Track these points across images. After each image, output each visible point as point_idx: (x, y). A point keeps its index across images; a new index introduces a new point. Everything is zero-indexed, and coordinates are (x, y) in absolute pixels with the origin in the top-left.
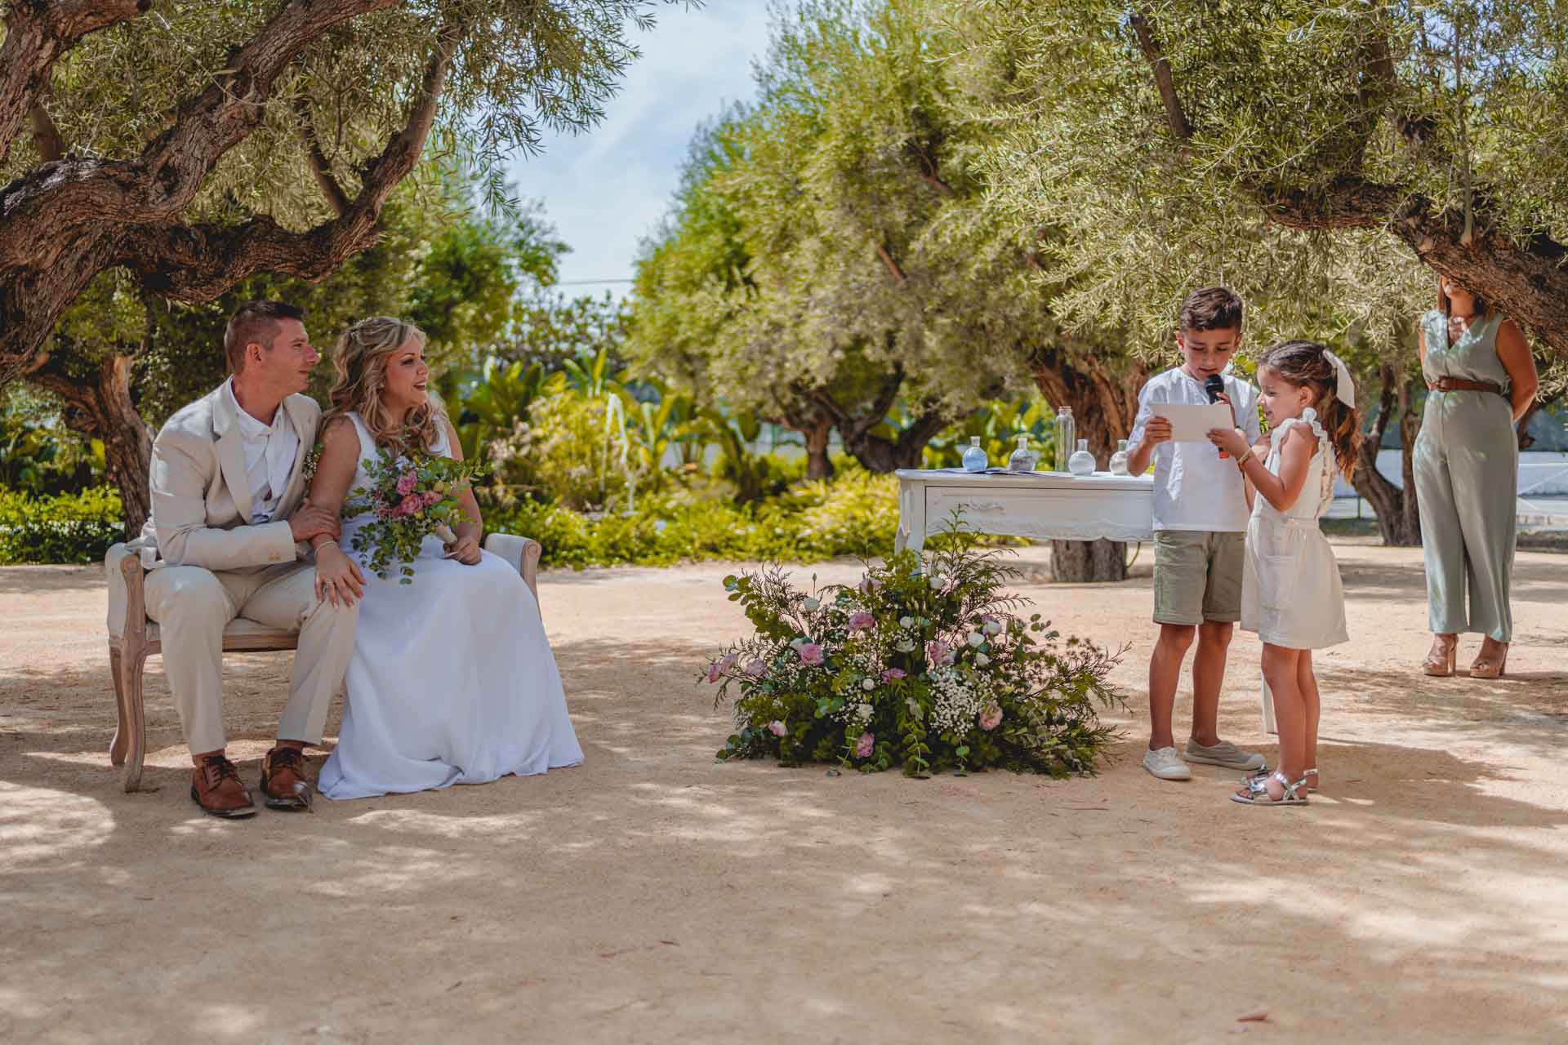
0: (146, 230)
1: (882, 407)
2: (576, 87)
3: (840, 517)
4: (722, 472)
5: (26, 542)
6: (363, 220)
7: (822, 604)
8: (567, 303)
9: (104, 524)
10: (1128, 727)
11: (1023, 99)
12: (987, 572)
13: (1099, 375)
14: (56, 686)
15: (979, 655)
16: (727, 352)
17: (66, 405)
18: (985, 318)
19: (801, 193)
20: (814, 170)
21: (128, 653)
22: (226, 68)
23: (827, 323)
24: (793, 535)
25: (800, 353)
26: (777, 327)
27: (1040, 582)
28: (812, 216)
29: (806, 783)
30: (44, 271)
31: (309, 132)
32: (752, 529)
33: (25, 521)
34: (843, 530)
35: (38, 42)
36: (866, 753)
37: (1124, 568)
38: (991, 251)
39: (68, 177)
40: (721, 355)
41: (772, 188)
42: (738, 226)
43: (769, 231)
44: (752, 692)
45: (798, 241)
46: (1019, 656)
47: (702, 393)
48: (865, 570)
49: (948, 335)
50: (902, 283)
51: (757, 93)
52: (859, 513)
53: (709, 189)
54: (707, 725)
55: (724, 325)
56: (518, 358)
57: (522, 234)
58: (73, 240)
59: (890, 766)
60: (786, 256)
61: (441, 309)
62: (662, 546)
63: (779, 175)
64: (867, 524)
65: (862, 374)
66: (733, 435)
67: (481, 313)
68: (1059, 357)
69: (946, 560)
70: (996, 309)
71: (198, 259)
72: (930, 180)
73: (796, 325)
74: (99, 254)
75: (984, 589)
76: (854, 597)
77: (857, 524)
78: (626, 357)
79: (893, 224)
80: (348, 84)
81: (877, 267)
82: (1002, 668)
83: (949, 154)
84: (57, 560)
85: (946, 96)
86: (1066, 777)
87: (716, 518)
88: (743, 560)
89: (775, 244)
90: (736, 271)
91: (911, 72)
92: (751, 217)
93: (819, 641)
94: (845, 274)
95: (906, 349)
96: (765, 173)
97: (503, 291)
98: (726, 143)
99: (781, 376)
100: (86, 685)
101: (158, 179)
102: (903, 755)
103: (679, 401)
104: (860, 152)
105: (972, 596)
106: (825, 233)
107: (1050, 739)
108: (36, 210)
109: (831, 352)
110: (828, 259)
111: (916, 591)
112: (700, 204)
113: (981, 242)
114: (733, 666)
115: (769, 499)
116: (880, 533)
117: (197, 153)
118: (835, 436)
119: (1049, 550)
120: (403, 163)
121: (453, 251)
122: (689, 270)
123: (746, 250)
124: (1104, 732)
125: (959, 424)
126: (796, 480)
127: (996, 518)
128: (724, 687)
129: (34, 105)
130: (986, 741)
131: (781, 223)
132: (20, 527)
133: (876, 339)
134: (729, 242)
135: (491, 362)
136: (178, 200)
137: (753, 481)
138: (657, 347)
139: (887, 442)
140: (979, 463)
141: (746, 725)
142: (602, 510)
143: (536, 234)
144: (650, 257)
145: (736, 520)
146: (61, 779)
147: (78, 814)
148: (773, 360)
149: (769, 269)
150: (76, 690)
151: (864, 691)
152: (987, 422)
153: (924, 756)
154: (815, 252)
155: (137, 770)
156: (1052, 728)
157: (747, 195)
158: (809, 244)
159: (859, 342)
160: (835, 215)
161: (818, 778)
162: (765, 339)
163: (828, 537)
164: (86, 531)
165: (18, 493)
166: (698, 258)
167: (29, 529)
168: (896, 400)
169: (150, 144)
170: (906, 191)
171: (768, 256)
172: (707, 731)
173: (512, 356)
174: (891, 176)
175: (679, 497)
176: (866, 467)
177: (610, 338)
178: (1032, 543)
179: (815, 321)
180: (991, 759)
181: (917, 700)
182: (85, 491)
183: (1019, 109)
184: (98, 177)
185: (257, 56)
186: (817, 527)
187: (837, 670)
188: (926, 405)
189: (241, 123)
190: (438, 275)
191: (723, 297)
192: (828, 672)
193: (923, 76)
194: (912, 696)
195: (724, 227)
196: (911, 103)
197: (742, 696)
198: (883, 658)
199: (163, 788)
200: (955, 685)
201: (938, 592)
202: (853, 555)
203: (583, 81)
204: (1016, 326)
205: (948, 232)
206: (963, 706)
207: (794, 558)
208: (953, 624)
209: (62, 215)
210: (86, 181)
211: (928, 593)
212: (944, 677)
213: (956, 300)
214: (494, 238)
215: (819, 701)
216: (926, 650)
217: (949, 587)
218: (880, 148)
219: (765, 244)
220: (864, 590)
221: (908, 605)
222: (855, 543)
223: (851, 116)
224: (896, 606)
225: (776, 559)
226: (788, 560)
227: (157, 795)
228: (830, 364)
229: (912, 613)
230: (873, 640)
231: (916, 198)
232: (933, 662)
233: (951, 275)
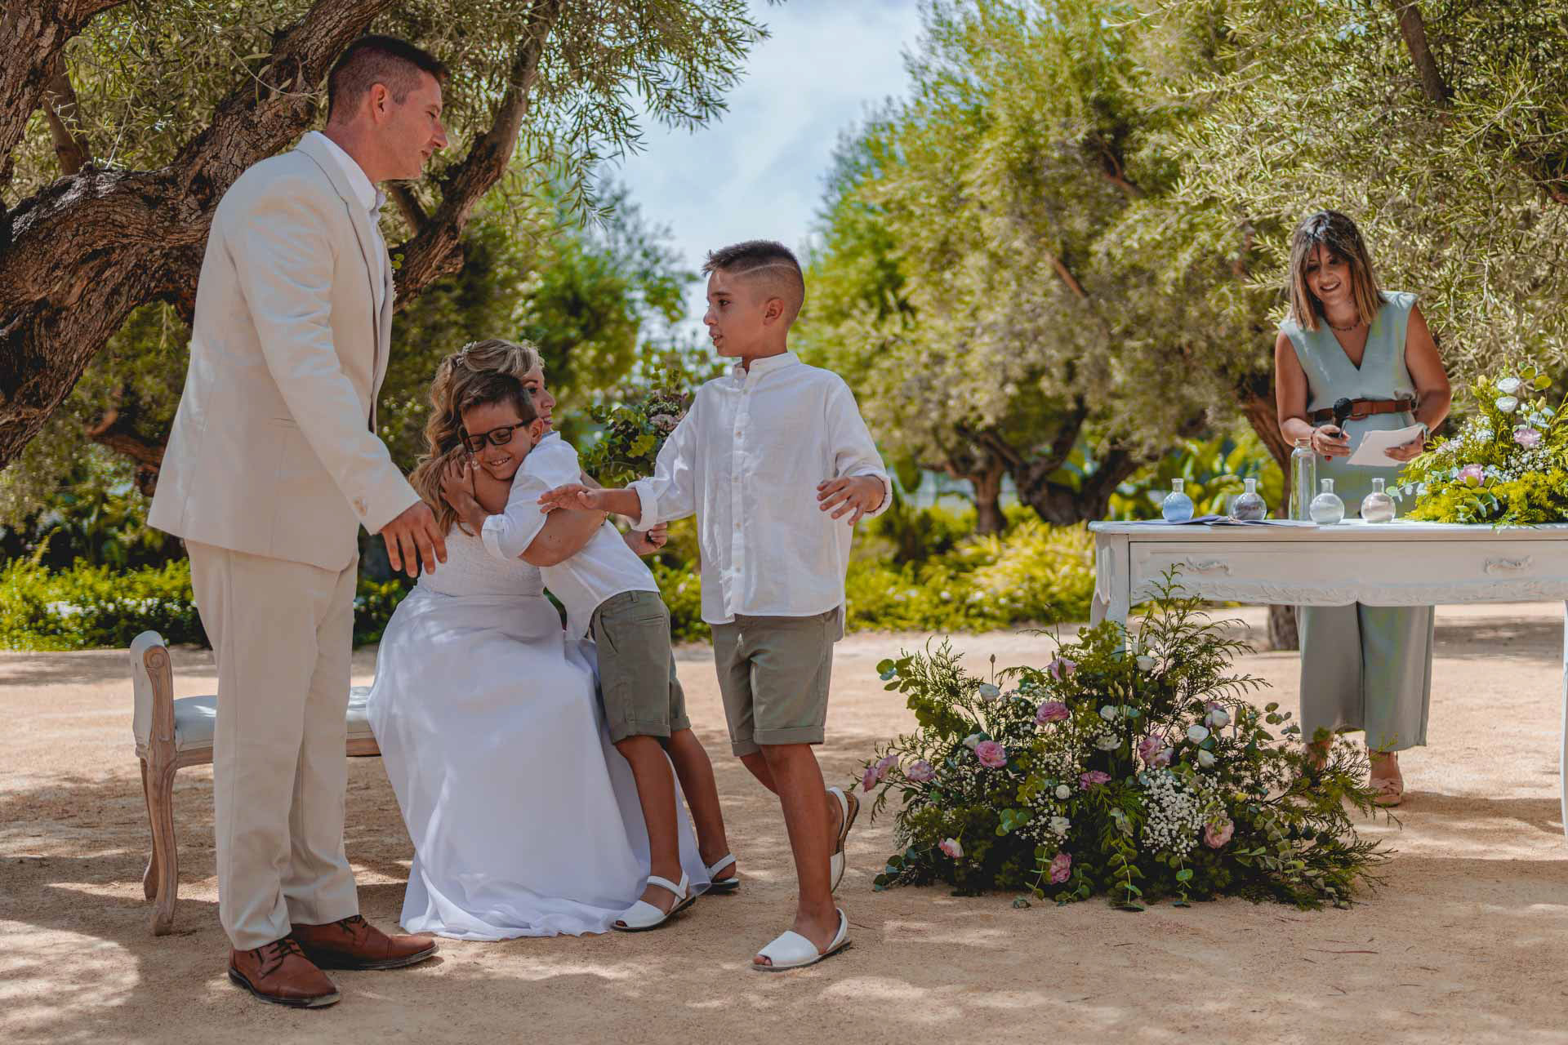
0: (189, 258)
1: (1062, 448)
2: (692, 76)
3: (1016, 578)
4: (880, 529)
5: (99, 624)
6: (443, 239)
7: (1002, 692)
12: (1207, 648)
14: (102, 797)
15: (1201, 752)
16: (880, 389)
17: (140, 469)
18: (1184, 339)
19: (964, 200)
20: (979, 172)
21: (155, 766)
23: (997, 351)
24: (962, 600)
25: (966, 386)
26: (938, 359)
28: (978, 229)
29: (987, 918)
30: (68, 309)
32: (914, 593)
33: (98, 601)
34: (1020, 593)
35: (37, 28)
36: (1061, 877)
38: (1186, 257)
39: (86, 194)
40: (873, 394)
41: (928, 197)
42: (890, 242)
43: (927, 244)
44: (916, 802)
45: (961, 256)
46: (1251, 755)
48: (1053, 645)
49: (1139, 362)
50: (1084, 302)
51: (911, 87)
52: (1038, 572)
54: (864, 840)
55: (877, 360)
57: (647, 264)
58: (100, 272)
59: (1092, 894)
60: (947, 275)
61: (558, 350)
63: (939, 180)
64: (1048, 585)
65: (1036, 410)
67: (602, 353)
69: (1156, 633)
70: (1198, 329)
72: (1116, 180)
73: (961, 356)
74: (132, 287)
75: (1206, 670)
76: (1042, 681)
77: (1037, 586)
79: (1072, 234)
81: (1054, 285)
82: (1231, 769)
83: (1137, 147)
85: (1132, 79)
86: (1319, 907)
87: (873, 581)
88: (904, 630)
89: (933, 262)
90: (889, 296)
91: (1089, 53)
92: (906, 231)
93: (999, 737)
94: (1017, 295)
95: (1089, 380)
96: (921, 178)
97: (625, 329)
98: (874, 149)
99: (944, 416)
101: (190, 192)
102: (1108, 880)
104: (1033, 149)
105: (1191, 678)
106: (993, 246)
107: (1293, 859)
108: (50, 231)
109: (1003, 385)
110: (997, 277)
111: (1120, 674)
112: (846, 222)
113: (1175, 249)
114: (892, 769)
115: (933, 559)
116: (1063, 596)
117: (237, 160)
118: (1007, 484)
119: (1264, 613)
120: (489, 169)
121: (570, 286)
122: (837, 298)
123: (900, 271)
124: (1364, 848)
125: (1150, 466)
126: (964, 535)
127: (1219, 580)
128: (882, 796)
130: (1213, 862)
131: (942, 238)
132: (92, 607)
133: (1054, 370)
134: (882, 264)
137: (914, 536)
139: (1068, 490)
140: (1183, 512)
141: (910, 843)
143: (663, 263)
145: (895, 583)
146: (83, 919)
147: (96, 964)
148: (935, 397)
149: (929, 289)
151: (1057, 800)
152: (1183, 464)
153: (1135, 881)
154: (982, 270)
155: (170, 906)
156: (1296, 842)
157: (902, 207)
158: (975, 260)
159: (1034, 374)
160: (1003, 222)
161: (1001, 907)
162: (925, 373)
163: (1003, 601)
164: (163, 611)
165: (99, 568)
166: (846, 285)
167: (104, 610)
168: (1078, 442)
169: (181, 150)
170: (1087, 194)
171: (926, 278)
174: (1068, 179)
176: (1045, 518)
178: (1242, 604)
179: (985, 350)
180: (1220, 884)
181: (1124, 811)
182: (170, 564)
183: (1229, 78)
184: (118, 192)
185: (305, 40)
186: (989, 590)
187: (1023, 773)
188: (1113, 441)
189: (288, 121)
190: (553, 311)
191: (875, 326)
192: (1012, 776)
193: (1104, 61)
194: (1118, 806)
195: (876, 248)
196: (1091, 90)
197: (904, 807)
198: (1080, 758)
199: (202, 929)
200: (1172, 791)
201: (1149, 672)
202: (1033, 623)
203: (701, 68)
204: (1220, 348)
205: (1136, 236)
206: (1183, 819)
207: (964, 626)
208: (1168, 713)
209: (80, 239)
210: (106, 197)
211: (1134, 676)
212: (1158, 782)
213: (1149, 320)
214: (616, 268)
215: (1002, 814)
216: (1134, 746)
217: (1161, 666)
218: (1057, 143)
219: (923, 261)
220: (1054, 674)
221: (1111, 691)
222: (1035, 608)
223: (1022, 108)
224: (1095, 692)
225: (945, 628)
226: (957, 629)
227: (193, 938)
228: (1001, 400)
229: (1115, 701)
230: (1067, 735)
231: (1099, 203)
232: (1142, 762)
233: (1143, 289)
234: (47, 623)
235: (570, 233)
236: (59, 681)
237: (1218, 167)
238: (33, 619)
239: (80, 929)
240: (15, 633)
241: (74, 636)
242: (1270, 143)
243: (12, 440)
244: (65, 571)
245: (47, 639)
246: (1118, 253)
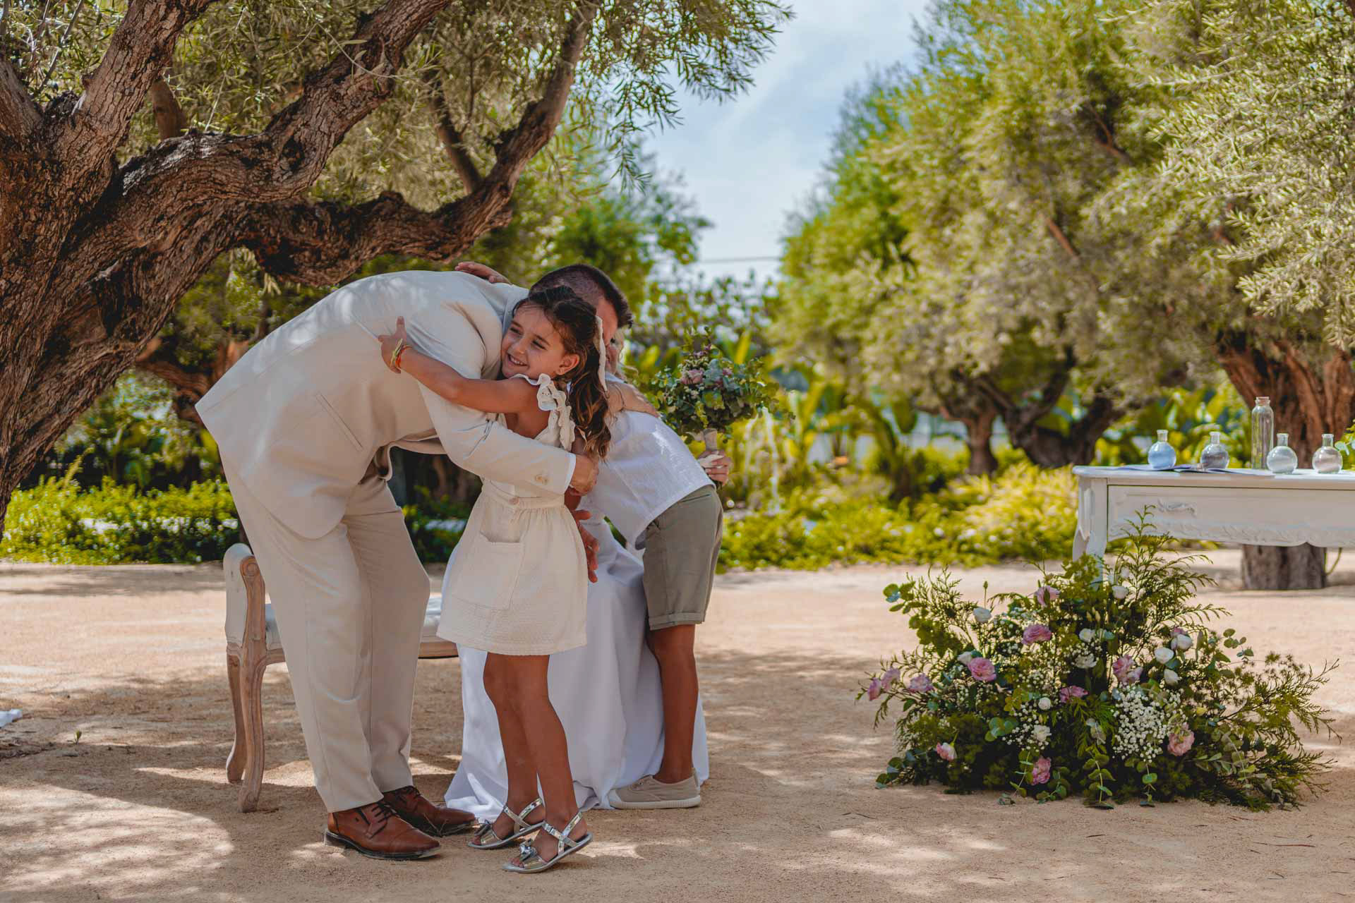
0: (269, 210)
1: (1051, 396)
2: (723, 52)
3: (1006, 517)
4: (875, 466)
5: (133, 540)
6: (496, 196)
7: (994, 615)
8: (707, 283)
9: (215, 522)
10: (1333, 754)
11: (1211, 60)
12: (1174, 580)
13: (1294, 360)
14: (169, 696)
15: (1167, 672)
16: (882, 335)
17: (178, 395)
18: (1167, 298)
19: (964, 162)
20: (979, 137)
21: (247, 662)
22: (354, 37)
23: (992, 303)
24: (955, 535)
25: (962, 336)
26: (937, 308)
27: (1228, 590)
28: (976, 189)
29: (976, 813)
30: (162, 254)
31: (439, 102)
32: (909, 529)
33: (133, 518)
34: (1009, 531)
35: (162, 12)
36: (1042, 779)
37: (1324, 576)
38: (1172, 224)
39: (190, 154)
40: (875, 339)
41: (932, 158)
42: (894, 199)
43: (928, 203)
44: (915, 710)
45: (960, 214)
46: (1210, 674)
47: (854, 381)
48: (1040, 576)
49: (1125, 316)
50: (1075, 261)
51: (917, 55)
52: (1027, 512)
53: (863, 159)
54: (866, 747)
55: (879, 307)
56: (654, 342)
57: (660, 209)
58: (192, 221)
59: (1069, 794)
60: (947, 231)
62: (811, 548)
63: (941, 143)
64: (1036, 524)
65: (1029, 359)
66: (887, 427)
68: (1249, 341)
69: (1130, 566)
70: (1180, 288)
71: (322, 239)
72: (1107, 147)
73: (958, 306)
74: (219, 235)
75: (1173, 600)
76: (1028, 606)
77: (1026, 524)
78: (773, 340)
79: (1064, 195)
80: (480, 51)
81: (1048, 242)
82: (1193, 687)
83: (1127, 119)
84: (167, 560)
85: (1123, 55)
86: (1266, 809)
87: (870, 517)
88: (899, 564)
89: (934, 219)
90: (892, 248)
91: (1085, 30)
92: (910, 189)
93: (989, 655)
94: (1012, 251)
95: (1078, 332)
96: (924, 142)
97: (639, 270)
98: (881, 110)
99: (941, 362)
100: (199, 694)
101: (283, 155)
102: (1083, 782)
103: (829, 390)
104: (1029, 117)
105: (1160, 606)
106: (990, 205)
107: (1248, 765)
108: (157, 186)
109: (996, 335)
110: (993, 234)
111: (1098, 601)
112: (852, 175)
113: (1161, 215)
114: (895, 681)
115: (928, 497)
116: (1050, 535)
117: (324, 128)
118: (999, 428)
119: (1239, 555)
120: (539, 135)
121: (587, 227)
122: (841, 246)
123: (903, 224)
124: (1308, 759)
125: (1132, 414)
126: (956, 475)
127: (1186, 521)
128: (884, 704)
129: (156, 79)
130: (1175, 768)
131: (942, 197)
132: (127, 524)
133: (1046, 322)
134: (884, 215)
135: (627, 347)
136: (303, 178)
137: (909, 476)
138: (805, 331)
139: (1056, 434)
141: (909, 747)
142: (746, 508)
143: (676, 208)
144: (798, 232)
145: (891, 519)
146: (176, 798)
147: (187, 836)
148: (932, 344)
149: (930, 244)
150: (189, 700)
151: (1040, 711)
152: (1167, 412)
153: (1107, 783)
154: (979, 227)
155: (255, 789)
156: (1250, 754)
157: (906, 165)
158: (973, 219)
159: (1027, 325)
160: (1001, 184)
161: (985, 806)
162: (923, 321)
163: (993, 538)
164: (196, 529)
165: (125, 487)
166: (850, 234)
167: (137, 527)
168: (1067, 388)
169: (275, 118)
170: (1079, 160)
171: (927, 233)
172: (868, 754)
173: (648, 340)
174: (1063, 144)
175: (828, 494)
176: (1034, 461)
177: (753, 322)
178: (1220, 546)
179: (980, 301)
180: (1181, 787)
181: (1098, 721)
182: (195, 485)
183: (1207, 71)
184: (220, 154)
185: (387, 23)
186: (981, 527)
187: (1010, 687)
188: (1098, 390)
189: (370, 94)
190: (570, 252)
191: (878, 276)
192: (1000, 689)
193: (1098, 36)
194: (1093, 717)
195: (879, 200)
196: (1085, 64)
197: (905, 715)
198: (1060, 674)
199: (283, 808)
200: (1141, 705)
201: (1122, 601)
202: (1021, 558)
203: (731, 46)
204: (1201, 307)
205: (1124, 203)
206: (1149, 729)
207: (956, 561)
208: (1139, 637)
209: (183, 194)
210: (209, 157)
211: (1110, 604)
212: (1129, 696)
213: (1134, 278)
214: (630, 213)
215: (990, 722)
216: (1108, 665)
217: (1133, 596)
218: (1052, 112)
219: (925, 217)
220: (1040, 600)
221: (1089, 616)
222: (1023, 546)
223: (1020, 79)
224: (1075, 617)
225: (938, 563)
226: (948, 564)
227: (276, 814)
228: (996, 349)
229: (1092, 625)
230: (1050, 655)
231: (1091, 167)
232: (1116, 679)
233: (1129, 251)
234: (85, 538)
235: (587, 180)
236: (104, 593)
237: (1198, 152)
238: (71, 534)
239: (172, 806)
240: (54, 547)
241: (110, 551)
242: (1242, 132)
243: (110, 370)
244: (93, 490)
245: (85, 553)
246: (1106, 217)
